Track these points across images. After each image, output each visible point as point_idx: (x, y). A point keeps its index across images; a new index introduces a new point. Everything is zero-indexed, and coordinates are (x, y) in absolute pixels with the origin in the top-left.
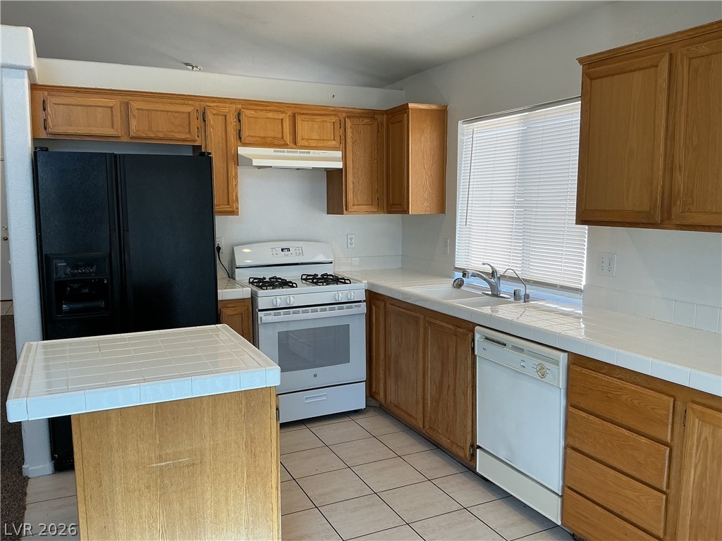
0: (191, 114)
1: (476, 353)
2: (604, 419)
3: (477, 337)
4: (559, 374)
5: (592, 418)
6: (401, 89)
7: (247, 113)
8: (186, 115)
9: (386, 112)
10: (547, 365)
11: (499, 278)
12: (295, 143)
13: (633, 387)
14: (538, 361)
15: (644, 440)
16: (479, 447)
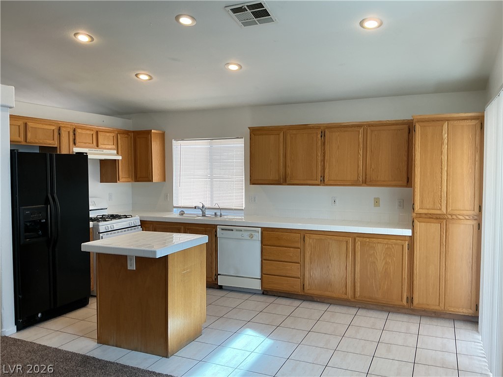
0: (55, 131)
1: (218, 236)
2: (277, 246)
3: (218, 229)
4: (258, 236)
5: (272, 247)
6: (130, 119)
7: (78, 131)
8: (52, 131)
9: (133, 132)
10: (253, 233)
11: (205, 208)
12: (98, 146)
13: (287, 234)
14: (249, 233)
15: (292, 249)
16: (219, 275)
